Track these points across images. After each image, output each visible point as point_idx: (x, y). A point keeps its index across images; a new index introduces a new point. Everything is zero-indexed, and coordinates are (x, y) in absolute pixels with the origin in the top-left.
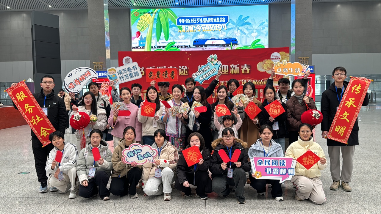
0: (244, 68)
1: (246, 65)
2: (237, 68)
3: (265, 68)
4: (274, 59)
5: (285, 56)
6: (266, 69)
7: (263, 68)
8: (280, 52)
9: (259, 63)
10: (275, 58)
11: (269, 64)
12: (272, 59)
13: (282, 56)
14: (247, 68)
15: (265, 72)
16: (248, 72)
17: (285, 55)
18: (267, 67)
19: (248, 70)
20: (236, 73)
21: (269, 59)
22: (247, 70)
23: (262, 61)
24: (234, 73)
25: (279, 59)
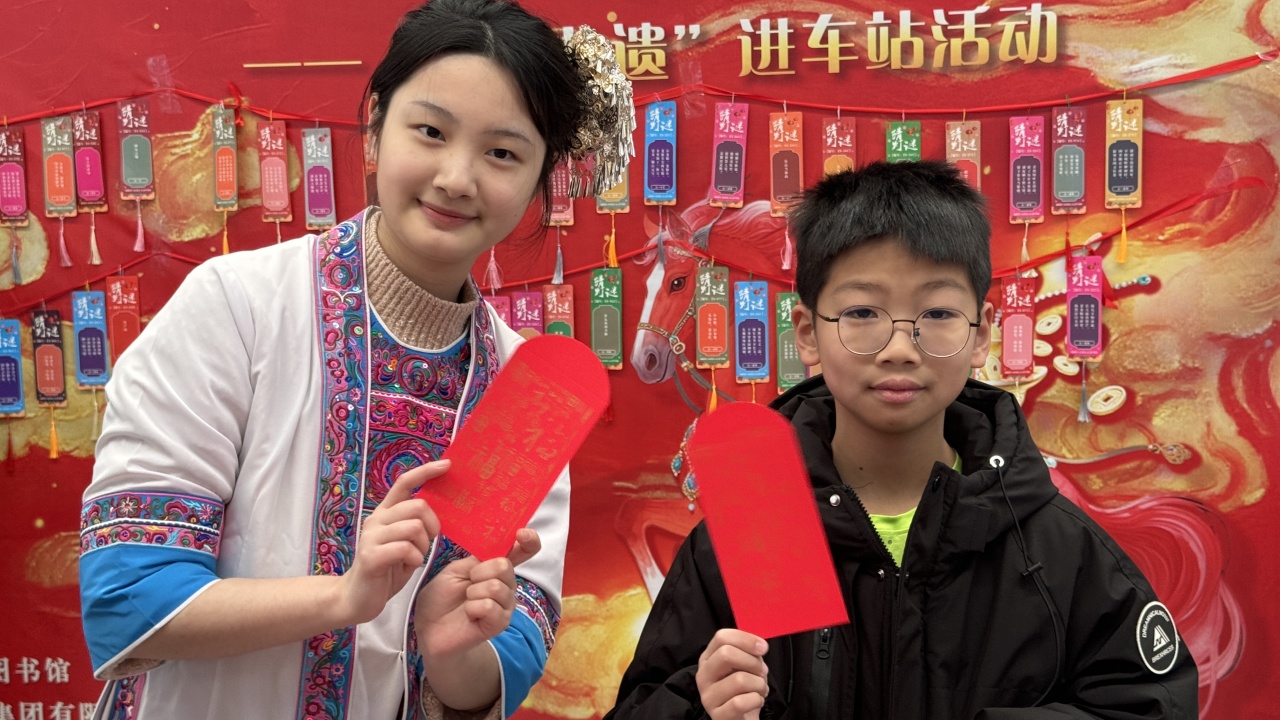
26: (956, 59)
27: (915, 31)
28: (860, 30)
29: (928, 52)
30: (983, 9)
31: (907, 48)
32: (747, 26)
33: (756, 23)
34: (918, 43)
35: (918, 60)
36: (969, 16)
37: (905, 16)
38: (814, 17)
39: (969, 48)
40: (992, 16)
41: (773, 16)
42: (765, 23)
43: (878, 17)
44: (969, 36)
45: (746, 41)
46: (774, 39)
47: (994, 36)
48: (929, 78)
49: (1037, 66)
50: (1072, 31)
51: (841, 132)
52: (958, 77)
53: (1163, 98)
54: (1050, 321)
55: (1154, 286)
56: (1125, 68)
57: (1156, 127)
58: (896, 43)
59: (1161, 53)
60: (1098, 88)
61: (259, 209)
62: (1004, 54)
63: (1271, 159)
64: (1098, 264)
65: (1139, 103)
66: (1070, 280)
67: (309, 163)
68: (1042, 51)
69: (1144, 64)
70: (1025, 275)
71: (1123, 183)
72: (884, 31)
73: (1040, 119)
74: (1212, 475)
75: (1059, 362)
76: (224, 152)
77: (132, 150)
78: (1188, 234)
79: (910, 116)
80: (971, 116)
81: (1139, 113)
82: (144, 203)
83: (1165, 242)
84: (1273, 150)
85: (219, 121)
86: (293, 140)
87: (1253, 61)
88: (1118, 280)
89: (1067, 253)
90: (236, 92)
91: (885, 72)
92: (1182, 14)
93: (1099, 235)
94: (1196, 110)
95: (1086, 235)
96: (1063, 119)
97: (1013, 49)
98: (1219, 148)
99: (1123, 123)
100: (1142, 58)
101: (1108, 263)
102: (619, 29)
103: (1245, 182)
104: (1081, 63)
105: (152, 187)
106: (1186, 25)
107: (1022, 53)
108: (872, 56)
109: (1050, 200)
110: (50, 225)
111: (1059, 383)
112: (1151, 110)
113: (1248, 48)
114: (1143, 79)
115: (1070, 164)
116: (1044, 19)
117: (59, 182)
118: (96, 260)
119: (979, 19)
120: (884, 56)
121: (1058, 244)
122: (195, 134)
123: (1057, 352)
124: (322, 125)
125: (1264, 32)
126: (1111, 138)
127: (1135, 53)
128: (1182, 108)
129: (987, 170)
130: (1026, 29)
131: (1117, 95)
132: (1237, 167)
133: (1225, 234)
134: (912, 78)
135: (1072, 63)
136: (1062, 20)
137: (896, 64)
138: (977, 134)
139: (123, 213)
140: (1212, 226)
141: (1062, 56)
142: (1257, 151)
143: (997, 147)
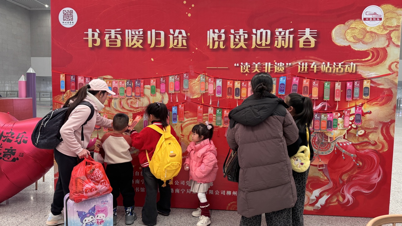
0: (305, 37)
1: (308, 30)
2: (289, 37)
3: (348, 38)
4: (369, 19)
5: (394, 15)
6: (352, 39)
7: (344, 39)
8: (383, 6)
9: (337, 27)
10: (371, 17)
11: (357, 31)
12: (365, 19)
13: (386, 15)
14: (310, 37)
15: (349, 46)
16: (313, 45)
17: (393, 12)
18: (354, 37)
19: (313, 41)
20: (286, 46)
21: (358, 20)
22: (310, 42)
23: (344, 23)
24: (282, 47)
25: (381, 19)
26: (337, 71)
27: (330, 66)
28: (320, 65)
29: (332, 70)
30: (342, 63)
31: (329, 69)
32: (300, 64)
33: (301, 63)
34: (331, 68)
35: (330, 71)
36: (340, 64)
37: (328, 63)
38: (312, 63)
39: (340, 69)
40: (344, 64)
41: (305, 62)
42: (303, 63)
43: (324, 63)
44: (340, 67)
45: (299, 66)
46: (304, 66)
47: (344, 68)
48: (332, 74)
49: (352, 73)
50: (358, 67)
51: (316, 83)
52: (337, 74)
53: (373, 80)
54: (352, 118)
55: (370, 113)
56: (367, 74)
57: (372, 85)
58: (327, 68)
59: (373, 72)
60: (363, 78)
61: (207, 93)
62: (346, 71)
63: (392, 91)
64: (361, 108)
65: (370, 81)
66: (355, 111)
67: (217, 85)
68: (353, 71)
69: (370, 74)
70: (348, 109)
71: (366, 94)
72: (325, 66)
73: (352, 82)
74: (379, 146)
75: (353, 125)
76: (202, 83)
77: (185, 82)
78: (377, 104)
79: (329, 81)
80: (340, 81)
81: (370, 82)
82: (187, 91)
83: (373, 105)
84: (392, 90)
85: (202, 77)
86: (215, 81)
87: (390, 74)
88: (365, 111)
89: (356, 106)
90: (205, 72)
91: (324, 73)
92: (377, 65)
93: (361, 103)
94: (379, 82)
95: (359, 103)
96: (356, 83)
97: (347, 70)
98: (383, 89)
99: (366, 84)
100: (370, 73)
101: (363, 108)
102: (276, 63)
103: (387, 95)
104: (359, 73)
105: (188, 89)
106: (378, 68)
107: (349, 71)
108: (322, 70)
109: (353, 97)
110: (169, 94)
111: (353, 129)
112: (372, 82)
113: (389, 72)
114: (370, 76)
115: (357, 90)
116: (353, 65)
117: (172, 87)
118: (177, 101)
119: (342, 64)
120: (324, 70)
121: (354, 105)
122: (197, 79)
123: (352, 124)
124: (220, 78)
125: (392, 69)
126: (364, 86)
127: (369, 72)
128: (376, 82)
129: (342, 91)
130: (350, 67)
131: (366, 79)
132: (386, 93)
133: (383, 104)
134: (329, 74)
135: (358, 73)
136: (356, 66)
137: (326, 71)
138: (340, 85)
139: (183, 93)
140: (381, 103)
141: (356, 72)
142: (389, 90)
143: (344, 87)
